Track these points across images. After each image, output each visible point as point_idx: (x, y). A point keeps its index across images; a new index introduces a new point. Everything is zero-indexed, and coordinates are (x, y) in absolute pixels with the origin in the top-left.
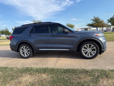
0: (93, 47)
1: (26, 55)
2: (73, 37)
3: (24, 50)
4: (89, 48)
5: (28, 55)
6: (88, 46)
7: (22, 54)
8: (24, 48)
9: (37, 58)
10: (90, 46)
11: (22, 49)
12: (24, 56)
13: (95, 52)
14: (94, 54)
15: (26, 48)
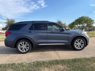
0: (82, 42)
1: (24, 50)
2: (68, 34)
3: (22, 46)
4: (79, 42)
5: (27, 50)
6: (79, 41)
7: (20, 49)
8: (22, 43)
9: (36, 53)
10: (80, 41)
11: (21, 45)
12: (22, 51)
13: (83, 45)
14: (82, 47)
15: (25, 43)
